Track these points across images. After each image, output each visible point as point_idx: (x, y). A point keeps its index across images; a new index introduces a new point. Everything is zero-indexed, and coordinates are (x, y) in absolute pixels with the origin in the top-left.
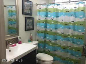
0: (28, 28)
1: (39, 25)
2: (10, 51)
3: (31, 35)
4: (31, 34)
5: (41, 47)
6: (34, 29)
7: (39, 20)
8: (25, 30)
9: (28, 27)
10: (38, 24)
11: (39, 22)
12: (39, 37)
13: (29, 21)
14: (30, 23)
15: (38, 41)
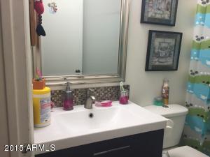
0: (157, 63)
1: (198, 55)
2: (91, 115)
3: (166, 85)
4: (164, 82)
5: (198, 130)
6: (176, 69)
7: (198, 40)
8: (147, 69)
9: (155, 61)
10: (195, 53)
11: (199, 47)
12: (194, 95)
13: (160, 43)
14: (166, 48)
15: (187, 106)
